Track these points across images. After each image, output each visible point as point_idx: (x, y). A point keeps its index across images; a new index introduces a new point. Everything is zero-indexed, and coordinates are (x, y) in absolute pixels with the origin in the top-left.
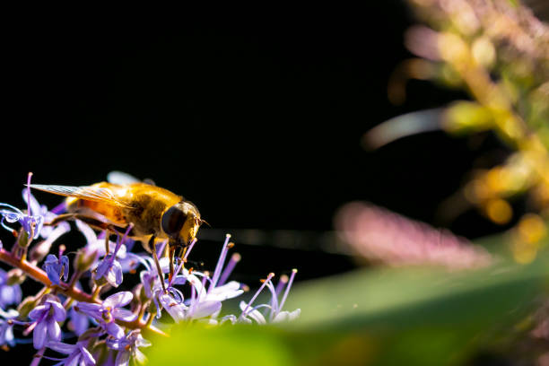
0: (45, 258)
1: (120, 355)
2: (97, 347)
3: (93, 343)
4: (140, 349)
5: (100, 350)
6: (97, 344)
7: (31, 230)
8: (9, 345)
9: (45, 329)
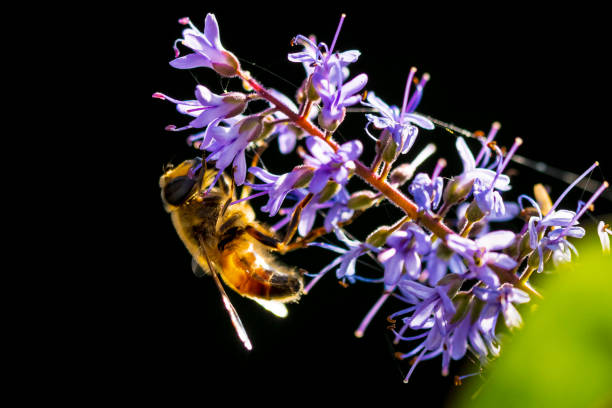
0: (410, 182)
1: (488, 308)
2: (458, 297)
3: (454, 291)
4: (514, 303)
5: (460, 302)
6: (457, 293)
7: (400, 142)
8: (347, 281)
9: (402, 263)
